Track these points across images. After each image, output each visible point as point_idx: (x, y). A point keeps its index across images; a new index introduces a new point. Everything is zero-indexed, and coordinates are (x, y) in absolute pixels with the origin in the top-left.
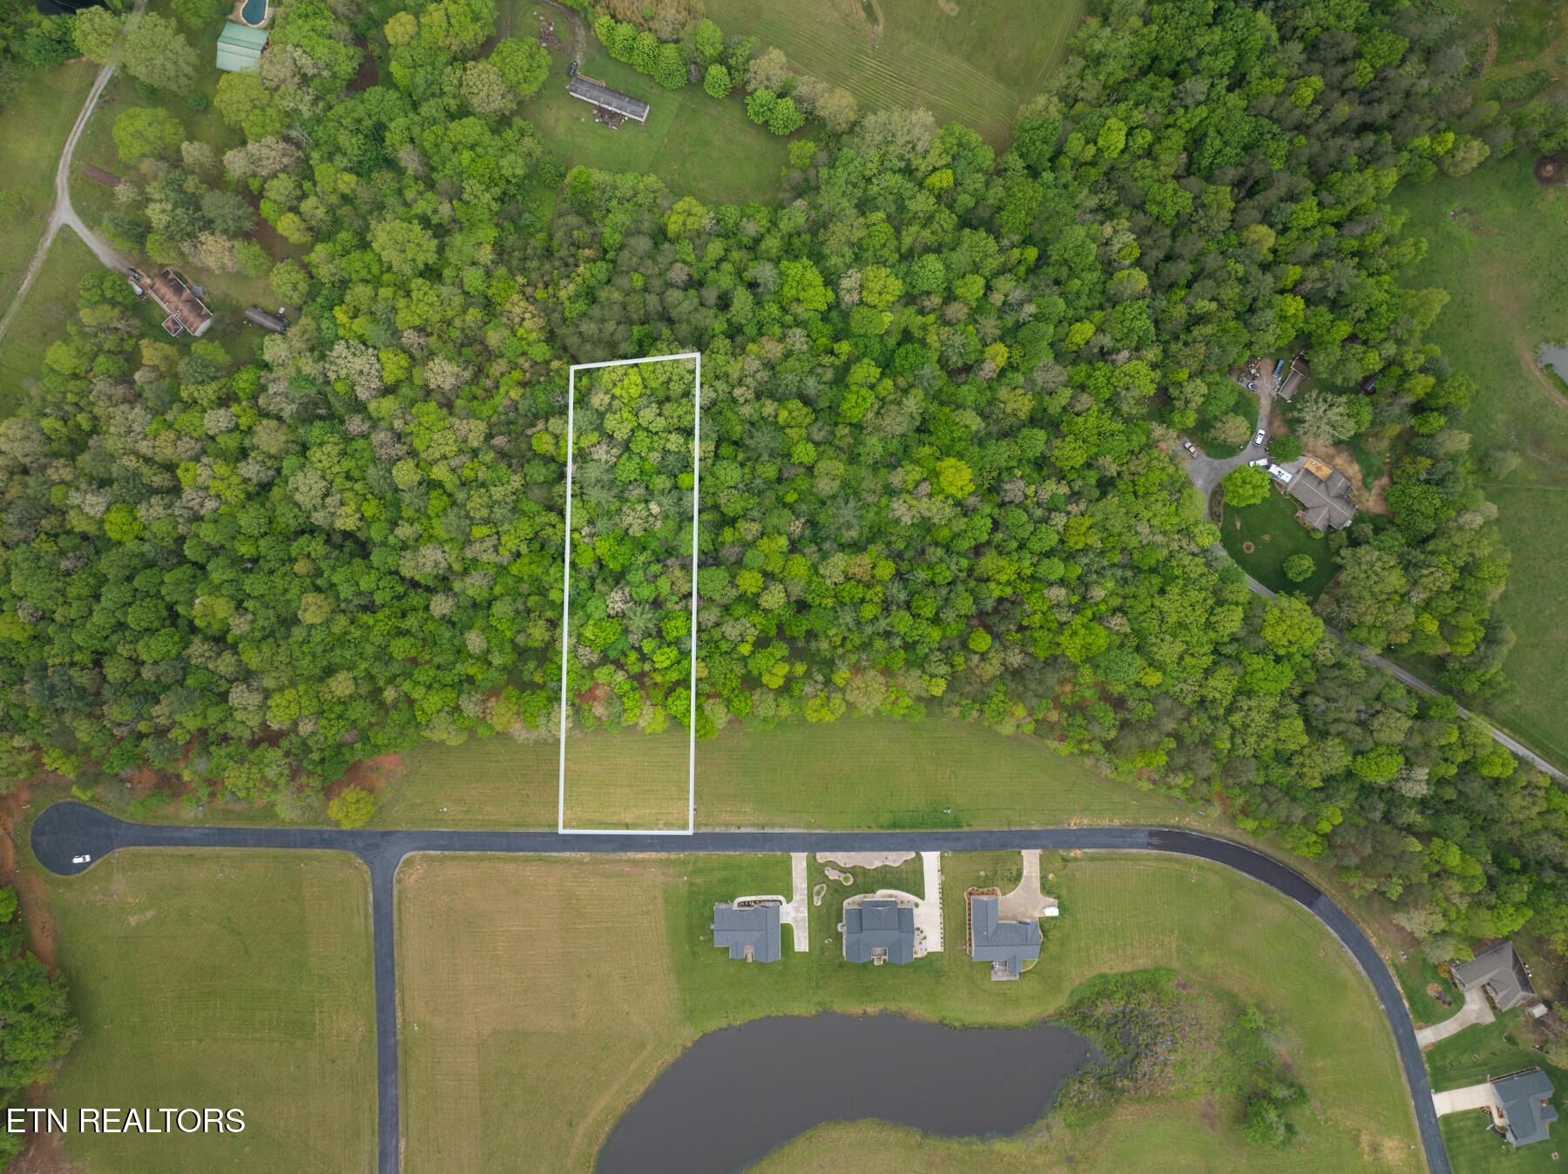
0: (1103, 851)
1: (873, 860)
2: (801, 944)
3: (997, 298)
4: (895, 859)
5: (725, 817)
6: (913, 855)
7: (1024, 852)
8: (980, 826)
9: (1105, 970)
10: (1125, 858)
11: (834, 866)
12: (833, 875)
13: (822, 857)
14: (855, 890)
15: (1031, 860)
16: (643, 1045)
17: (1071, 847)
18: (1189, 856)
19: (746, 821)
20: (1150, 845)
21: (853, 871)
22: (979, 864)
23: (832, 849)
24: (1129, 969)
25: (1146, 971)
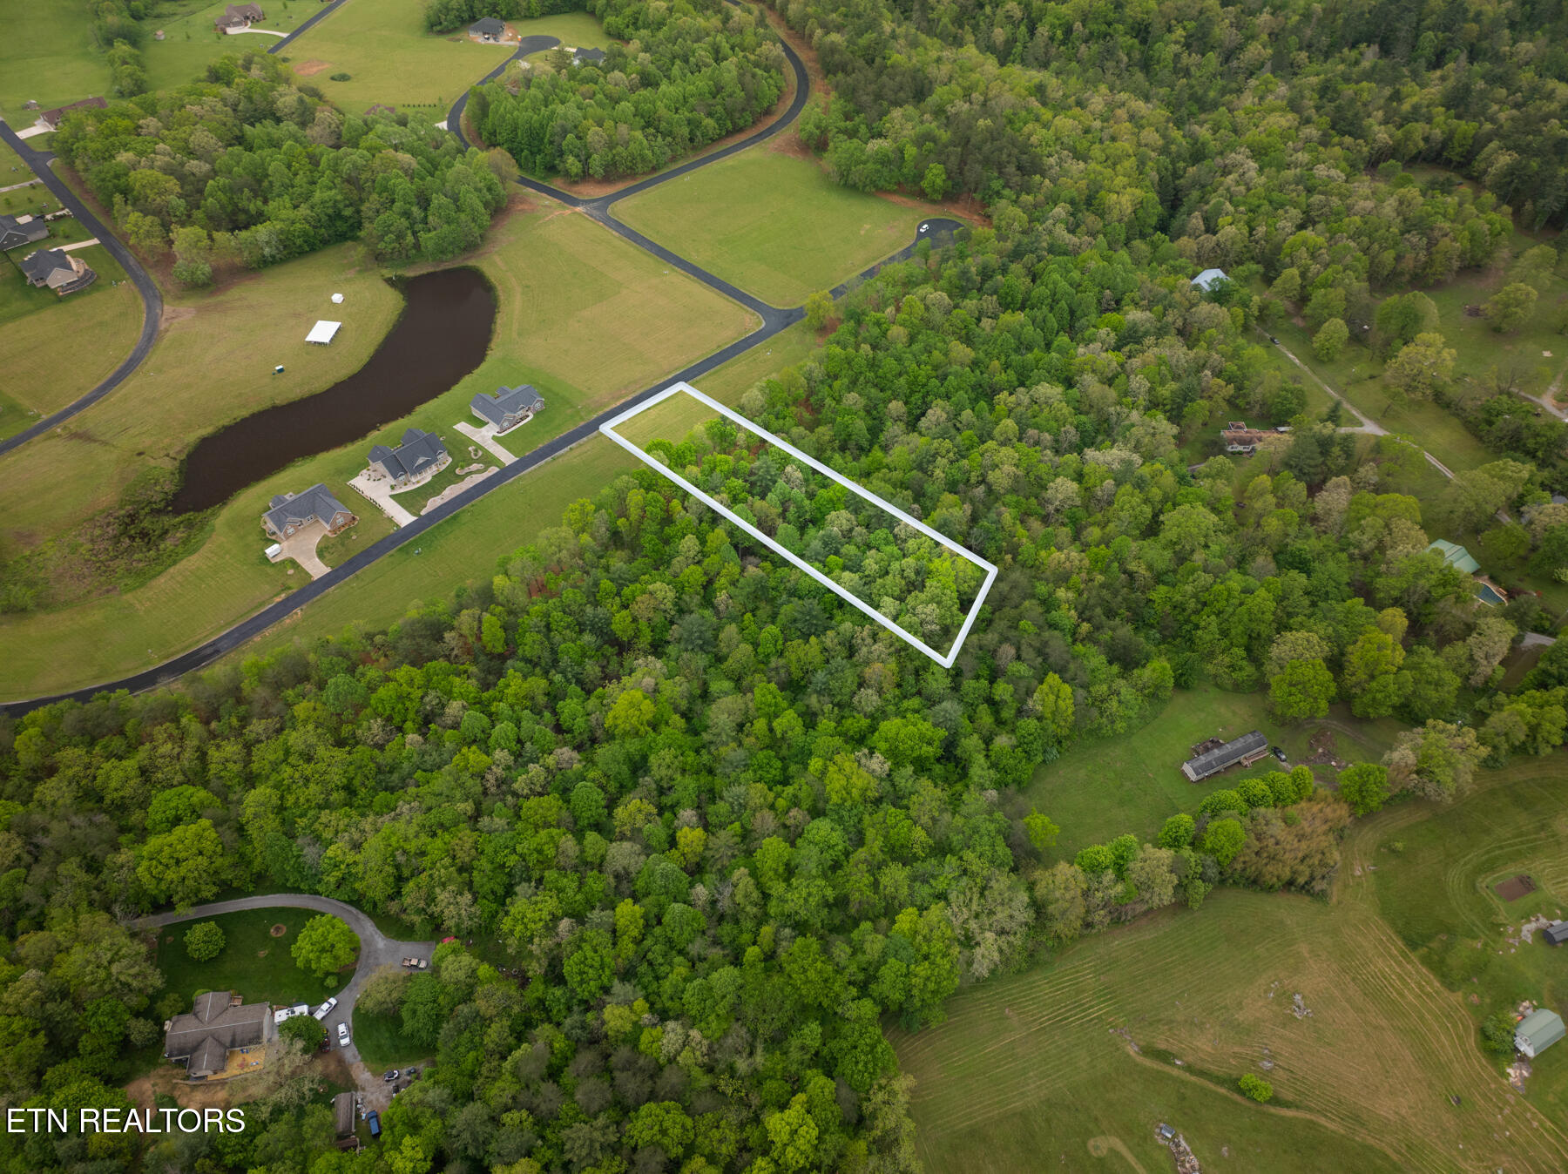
0: (255, 614)
1: (451, 492)
2: (463, 427)
3: (740, 874)
4: (433, 503)
5: (584, 449)
6: (423, 513)
7: (329, 570)
8: (383, 560)
9: (194, 558)
10: (228, 624)
11: (478, 472)
12: (474, 467)
13: (494, 470)
14: (451, 469)
15: (317, 569)
16: (520, 334)
17: (287, 599)
18: (166, 662)
19: (570, 455)
20: (214, 643)
21: (462, 478)
22: (360, 541)
23: (489, 479)
24: (171, 570)
25: (154, 577)
